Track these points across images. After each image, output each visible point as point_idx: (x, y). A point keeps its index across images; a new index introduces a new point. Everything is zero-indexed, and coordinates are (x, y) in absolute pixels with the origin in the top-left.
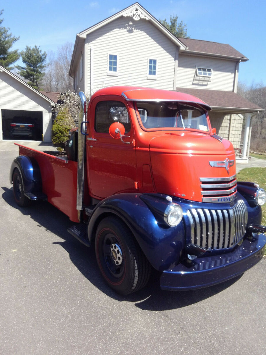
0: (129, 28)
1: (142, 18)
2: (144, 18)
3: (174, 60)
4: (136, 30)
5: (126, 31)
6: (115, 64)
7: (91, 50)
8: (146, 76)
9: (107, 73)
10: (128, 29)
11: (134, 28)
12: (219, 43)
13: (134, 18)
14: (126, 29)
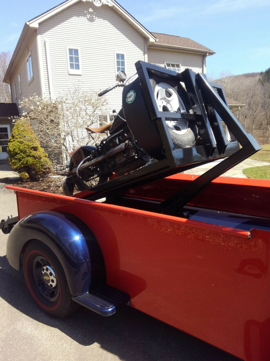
0: (89, 16)
1: (104, 3)
2: (107, 4)
3: (143, 54)
4: (98, 18)
5: (87, 20)
6: (77, 60)
7: (45, 43)
8: (115, 73)
9: (67, 72)
10: (88, 18)
11: (96, 16)
12: (179, 37)
13: (95, 3)
14: (86, 17)
